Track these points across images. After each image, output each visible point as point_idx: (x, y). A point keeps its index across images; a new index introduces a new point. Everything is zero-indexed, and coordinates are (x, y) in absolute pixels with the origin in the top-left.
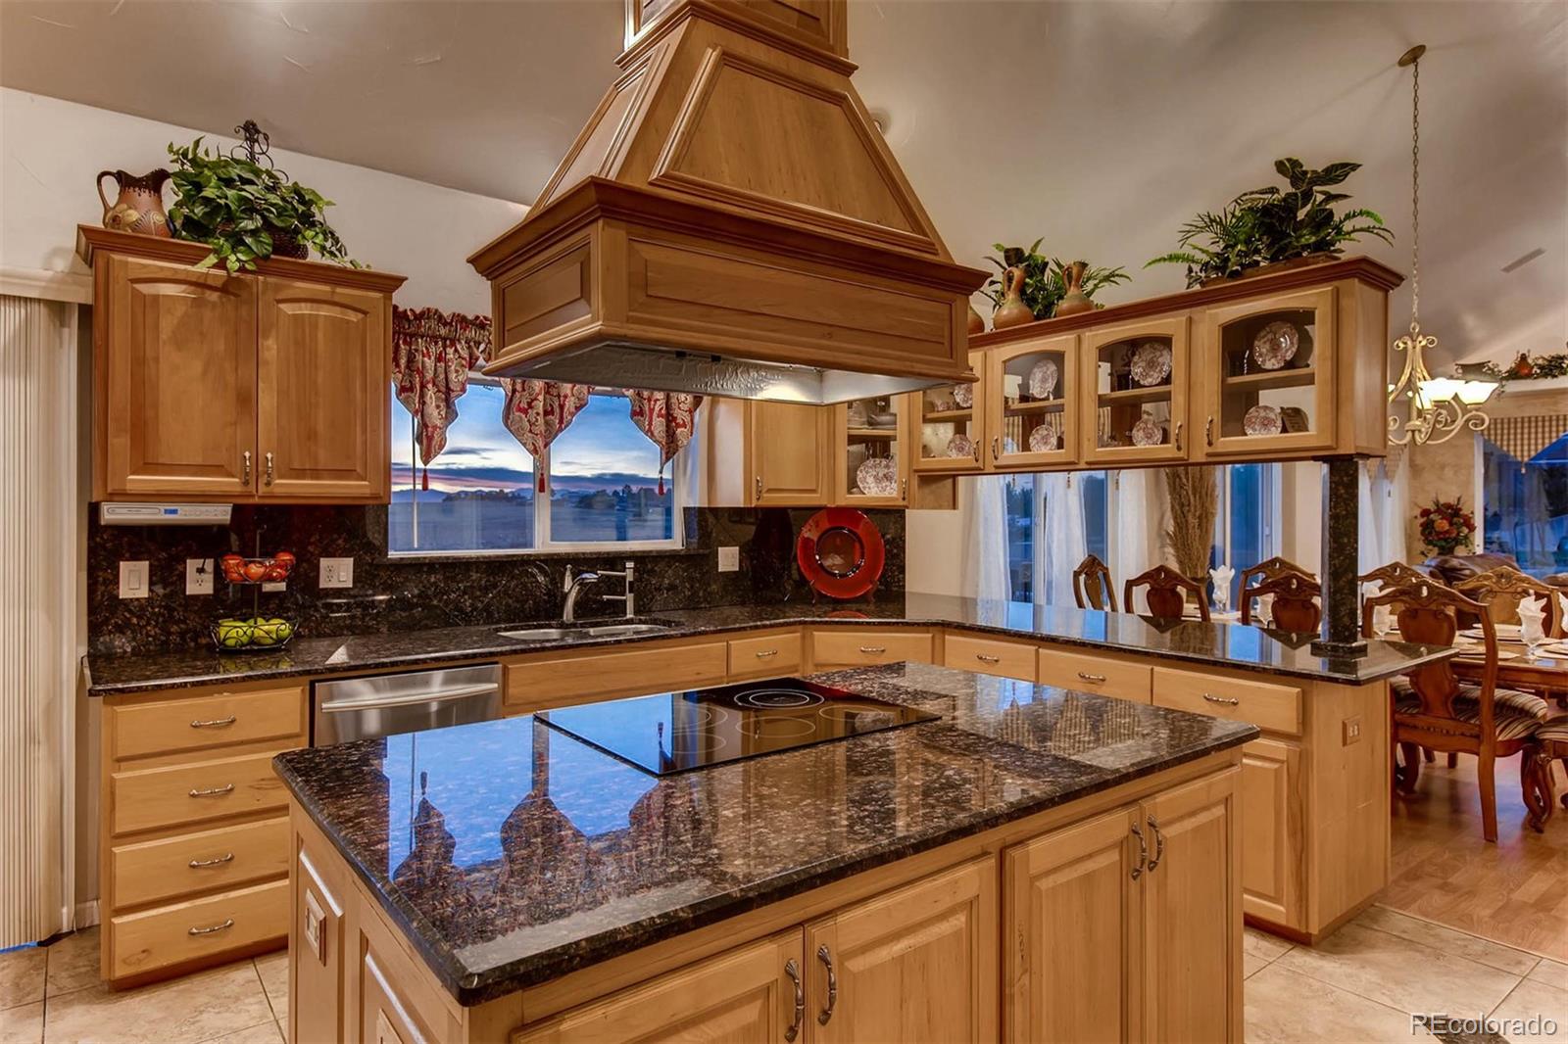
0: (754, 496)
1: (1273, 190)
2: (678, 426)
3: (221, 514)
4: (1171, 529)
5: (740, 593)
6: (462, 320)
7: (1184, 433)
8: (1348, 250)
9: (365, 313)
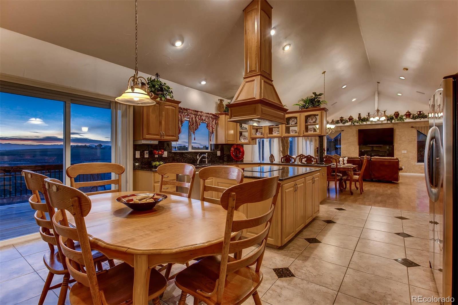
0: (226, 142)
1: (312, 96)
3: (156, 142)
4: (282, 150)
5: (220, 160)
6: (184, 109)
7: (299, 132)
8: (322, 106)
9: (176, 108)
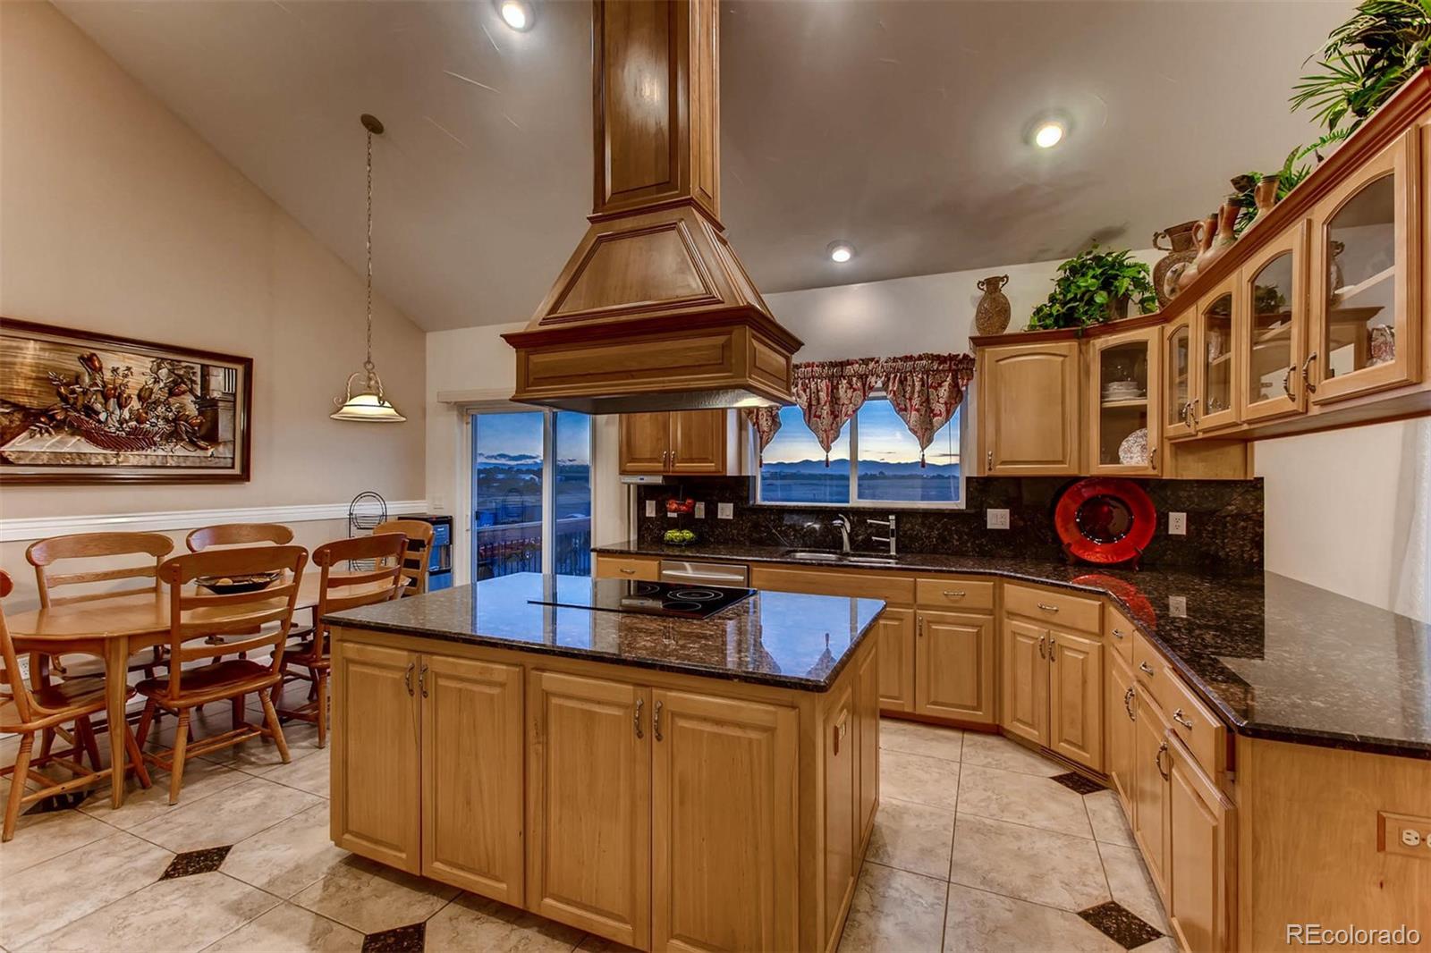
0: (987, 468)
2: (935, 415)
5: (1011, 547)
